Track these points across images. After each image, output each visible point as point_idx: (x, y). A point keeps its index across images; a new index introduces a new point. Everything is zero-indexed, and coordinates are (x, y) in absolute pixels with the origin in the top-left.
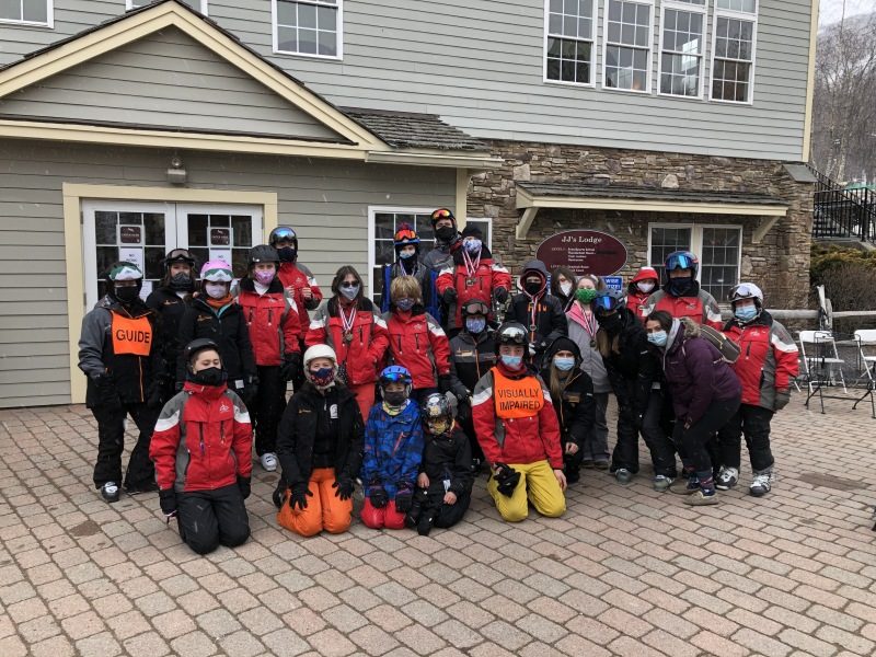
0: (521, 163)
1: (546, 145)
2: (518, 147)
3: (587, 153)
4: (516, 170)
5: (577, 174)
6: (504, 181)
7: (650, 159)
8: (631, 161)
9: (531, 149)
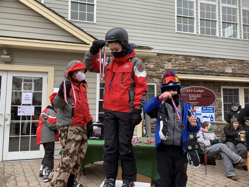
0: (168, 62)
1: (177, 55)
2: (166, 56)
3: (194, 59)
4: (165, 65)
5: (191, 67)
6: (161, 69)
7: (220, 61)
8: (212, 62)
9: (171, 57)
